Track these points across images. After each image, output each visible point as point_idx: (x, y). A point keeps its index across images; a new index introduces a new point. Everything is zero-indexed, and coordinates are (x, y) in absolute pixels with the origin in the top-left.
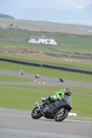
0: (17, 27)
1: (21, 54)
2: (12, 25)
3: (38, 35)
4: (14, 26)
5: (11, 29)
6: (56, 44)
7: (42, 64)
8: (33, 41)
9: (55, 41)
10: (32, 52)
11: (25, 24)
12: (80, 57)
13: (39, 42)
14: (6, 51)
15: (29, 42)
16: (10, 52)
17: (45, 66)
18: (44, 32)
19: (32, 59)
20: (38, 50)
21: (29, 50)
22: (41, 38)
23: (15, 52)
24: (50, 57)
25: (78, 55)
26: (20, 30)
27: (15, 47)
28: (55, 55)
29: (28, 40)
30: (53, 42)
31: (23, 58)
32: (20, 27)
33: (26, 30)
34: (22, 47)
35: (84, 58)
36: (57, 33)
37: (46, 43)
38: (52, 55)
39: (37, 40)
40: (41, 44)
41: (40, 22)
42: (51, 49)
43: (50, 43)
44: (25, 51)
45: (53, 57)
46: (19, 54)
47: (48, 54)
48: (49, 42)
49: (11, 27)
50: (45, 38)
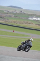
0: (23, 12)
4: (22, 12)
5: (21, 13)
8: (30, 19)
10: (30, 24)
11: (27, 11)
13: (33, 19)
14: (19, 23)
15: (29, 19)
16: (20, 23)
17: (35, 30)
18: (35, 15)
20: (32, 23)
21: (29, 23)
22: (34, 17)
23: (22, 24)
24: (38, 26)
26: (25, 14)
27: (22, 21)
29: (28, 18)
31: (26, 26)
32: (25, 12)
33: (27, 14)
34: (26, 21)
37: (36, 20)
38: (38, 25)
39: (32, 18)
40: (34, 20)
42: (38, 22)
43: (38, 20)
44: (27, 23)
46: (24, 24)
47: (37, 25)
48: (37, 19)
49: (21, 12)
50: (35, 17)
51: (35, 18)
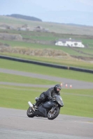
0: (44, 29)
1: (48, 57)
2: (39, 27)
3: (65, 37)
4: (41, 28)
5: (38, 31)
6: (83, 46)
7: (69, 67)
8: (60, 43)
9: (83, 44)
10: (59, 55)
11: (52, 26)
13: (66, 45)
14: (33, 54)
15: (56, 44)
16: (36, 54)
17: (71, 69)
18: (72, 35)
19: (59, 61)
20: (65, 53)
21: (56, 53)
22: (69, 40)
23: (42, 55)
24: (77, 59)
26: (47, 32)
27: (42, 50)
28: (82, 58)
29: (55, 42)
30: (80, 45)
31: (50, 61)
32: (47, 29)
33: (53, 33)
34: (49, 49)
36: (85, 36)
37: (74, 46)
38: (79, 57)
39: (64, 42)
40: (69, 46)
41: (68, 24)
42: (78, 51)
43: (78, 46)
44: (52, 54)
45: (80, 60)
46: (45, 57)
47: (76, 57)
48: (76, 44)
49: (38, 29)
50: (72, 41)
51: (70, 43)
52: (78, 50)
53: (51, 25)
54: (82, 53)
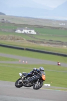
0: (7, 21)
1: (10, 41)
2: (3, 19)
3: (22, 26)
4: (5, 20)
5: (3, 22)
6: (35, 33)
7: (25, 48)
8: (19, 31)
9: (35, 31)
10: (18, 39)
12: (53, 43)
13: (23, 32)
15: (16, 32)
16: (2, 39)
17: (27, 50)
18: (27, 25)
19: (18, 44)
20: (22, 38)
21: (16, 38)
22: (25, 29)
23: (6, 39)
24: (31, 43)
25: (51, 42)
26: (9, 23)
27: (5, 36)
29: (15, 30)
30: (33, 32)
31: (11, 44)
32: (9, 21)
33: (13, 23)
34: (11, 35)
35: (55, 44)
36: (37, 25)
37: (29, 33)
38: (32, 41)
39: (22, 30)
40: (25, 33)
43: (31, 33)
44: (13, 39)
45: (33, 43)
46: (8, 41)
47: (30, 41)
48: (30, 32)
49: (3, 21)
50: (27, 29)
51: (26, 31)
52: (31, 36)
53: (12, 18)
54: (35, 38)
